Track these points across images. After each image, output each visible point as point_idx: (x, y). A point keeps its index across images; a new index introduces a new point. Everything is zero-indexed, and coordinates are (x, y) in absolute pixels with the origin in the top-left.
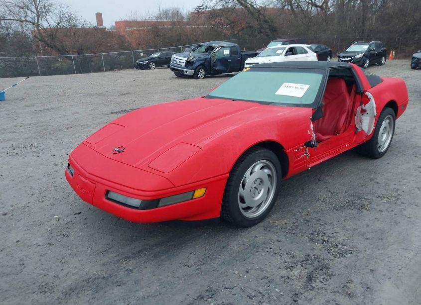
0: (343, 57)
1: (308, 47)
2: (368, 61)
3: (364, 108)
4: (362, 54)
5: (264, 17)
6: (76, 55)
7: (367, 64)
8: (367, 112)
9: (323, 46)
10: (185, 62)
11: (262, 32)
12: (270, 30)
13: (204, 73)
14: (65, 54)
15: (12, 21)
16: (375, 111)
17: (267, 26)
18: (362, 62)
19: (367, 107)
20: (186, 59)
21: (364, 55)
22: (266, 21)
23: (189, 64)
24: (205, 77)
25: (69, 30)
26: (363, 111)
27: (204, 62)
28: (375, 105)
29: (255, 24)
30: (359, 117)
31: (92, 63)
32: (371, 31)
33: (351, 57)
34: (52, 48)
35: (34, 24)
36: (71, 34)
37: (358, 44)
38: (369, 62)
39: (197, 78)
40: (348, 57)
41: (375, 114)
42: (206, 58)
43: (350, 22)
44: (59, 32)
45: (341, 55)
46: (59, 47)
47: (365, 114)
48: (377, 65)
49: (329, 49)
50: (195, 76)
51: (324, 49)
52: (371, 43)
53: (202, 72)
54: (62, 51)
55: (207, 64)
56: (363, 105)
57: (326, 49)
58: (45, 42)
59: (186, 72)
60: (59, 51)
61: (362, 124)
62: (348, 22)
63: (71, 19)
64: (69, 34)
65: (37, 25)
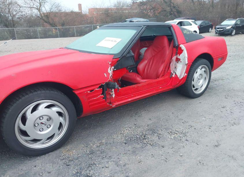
0: (218, 28)
1: (192, 22)
2: (234, 31)
3: (179, 57)
4: (231, 27)
5: (173, 4)
6: (60, 27)
7: (234, 33)
8: (181, 61)
9: (206, 22)
11: (172, 14)
12: (177, 13)
14: (54, 27)
15: (26, 8)
16: (187, 60)
17: (175, 10)
18: (230, 31)
19: (181, 57)
21: (232, 27)
22: (174, 7)
25: (57, 13)
26: (178, 60)
28: (186, 56)
29: (168, 9)
30: (174, 64)
31: (70, 32)
32: (241, 12)
33: (223, 28)
34: (47, 23)
35: (37, 9)
36: (58, 15)
37: (229, 20)
38: (236, 32)
40: (221, 28)
41: (187, 63)
43: (228, 7)
44: (51, 14)
45: (217, 27)
46: (51, 23)
47: (179, 62)
48: (241, 34)
49: (211, 24)
51: (207, 24)
52: (237, 19)
54: (53, 25)
56: (178, 55)
57: (209, 23)
58: (44, 20)
61: (176, 70)
62: (227, 7)
63: (58, 6)
64: (57, 15)
65: (39, 10)
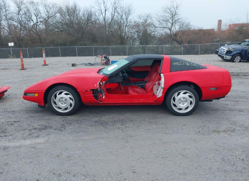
6: (187, 45)
10: (226, 51)
13: (240, 59)
15: (160, 28)
20: (227, 49)
23: (229, 52)
24: (240, 61)
27: (241, 52)
34: (175, 41)
39: (233, 61)
41: (163, 87)
42: (243, 49)
46: (179, 40)
50: (232, 60)
53: (238, 58)
54: (180, 43)
55: (243, 53)
59: (226, 57)
60: (178, 42)
63: (188, 25)
65: (170, 30)
